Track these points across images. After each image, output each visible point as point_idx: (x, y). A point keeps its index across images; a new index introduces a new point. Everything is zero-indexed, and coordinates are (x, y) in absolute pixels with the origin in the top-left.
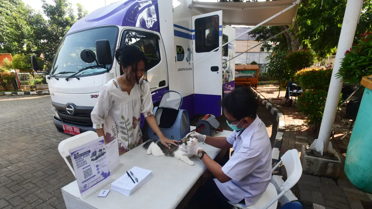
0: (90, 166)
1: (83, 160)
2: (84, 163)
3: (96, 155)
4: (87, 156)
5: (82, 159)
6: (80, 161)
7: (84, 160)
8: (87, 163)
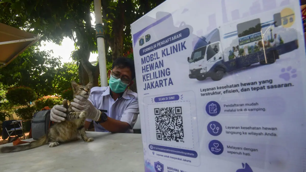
0: (176, 98)
1: (162, 64)
2: (163, 78)
3: (217, 56)
4: (175, 49)
5: (158, 61)
6: (152, 67)
7: (165, 68)
8: (171, 82)
